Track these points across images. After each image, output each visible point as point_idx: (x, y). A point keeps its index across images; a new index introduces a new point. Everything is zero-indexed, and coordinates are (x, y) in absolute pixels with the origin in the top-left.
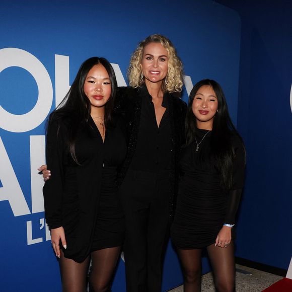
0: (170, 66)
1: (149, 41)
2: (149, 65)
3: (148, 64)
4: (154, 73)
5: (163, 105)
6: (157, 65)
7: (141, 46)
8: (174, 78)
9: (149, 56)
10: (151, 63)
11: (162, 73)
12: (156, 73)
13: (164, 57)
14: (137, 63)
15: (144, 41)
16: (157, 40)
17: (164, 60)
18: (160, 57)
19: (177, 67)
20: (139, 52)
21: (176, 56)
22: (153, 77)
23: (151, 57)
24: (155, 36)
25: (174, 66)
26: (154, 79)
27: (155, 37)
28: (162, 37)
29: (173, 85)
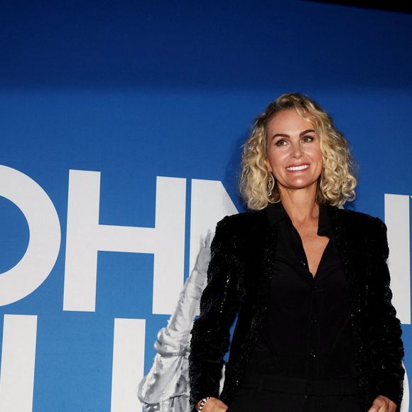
0: (324, 147)
1: (273, 110)
2: (284, 157)
3: (282, 154)
4: (297, 168)
5: (320, 233)
6: (300, 151)
7: (259, 125)
8: (336, 170)
9: (279, 138)
10: (288, 151)
11: (313, 167)
12: (300, 168)
13: (310, 134)
14: (258, 159)
15: (264, 114)
16: (289, 105)
17: (312, 139)
18: (302, 134)
19: (339, 148)
20: (258, 138)
21: (332, 126)
22: (297, 178)
23: (283, 140)
24: (285, 97)
25: (332, 147)
26: (299, 182)
27: (284, 100)
28: (297, 95)
29: (337, 187)
